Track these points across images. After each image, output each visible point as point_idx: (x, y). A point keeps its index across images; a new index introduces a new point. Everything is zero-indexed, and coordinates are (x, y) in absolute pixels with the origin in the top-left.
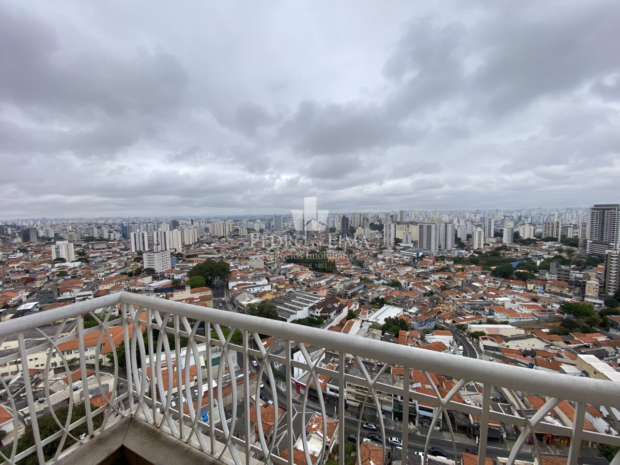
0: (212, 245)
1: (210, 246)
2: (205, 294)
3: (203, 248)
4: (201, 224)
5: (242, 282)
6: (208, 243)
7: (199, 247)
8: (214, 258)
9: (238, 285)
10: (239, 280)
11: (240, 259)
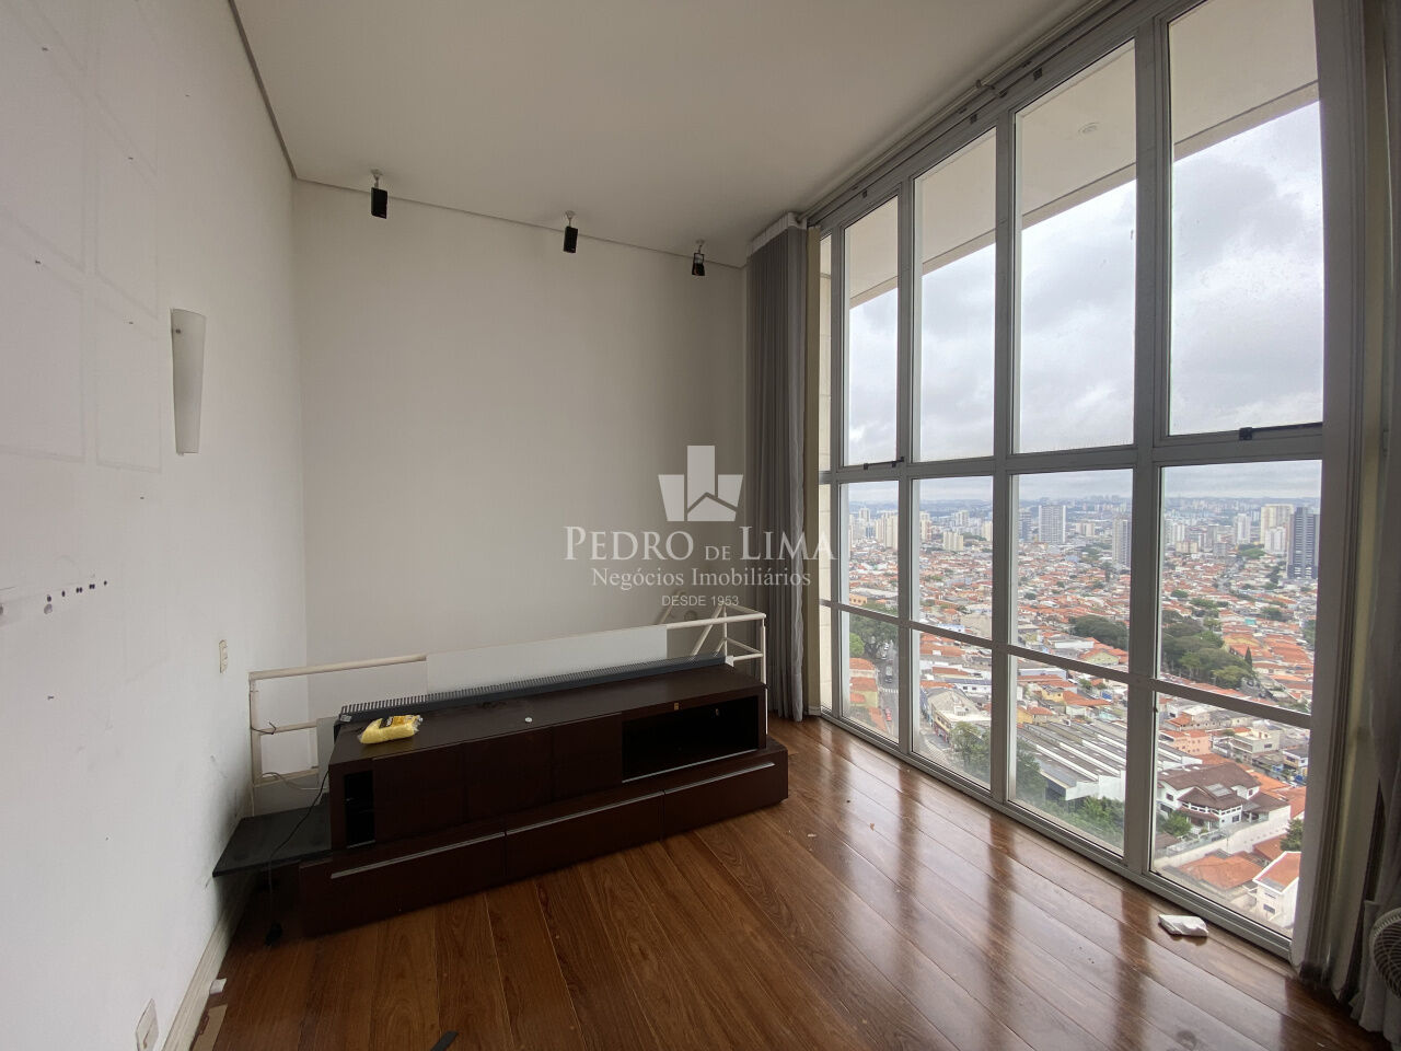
0: (880, 566)
1: (876, 569)
2: (863, 676)
3: (861, 571)
4: (860, 519)
5: (945, 665)
6: (872, 563)
7: (853, 568)
8: (882, 597)
9: (936, 670)
10: (938, 658)
11: (943, 608)
